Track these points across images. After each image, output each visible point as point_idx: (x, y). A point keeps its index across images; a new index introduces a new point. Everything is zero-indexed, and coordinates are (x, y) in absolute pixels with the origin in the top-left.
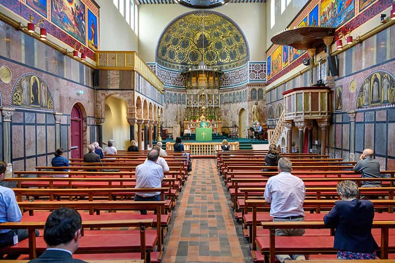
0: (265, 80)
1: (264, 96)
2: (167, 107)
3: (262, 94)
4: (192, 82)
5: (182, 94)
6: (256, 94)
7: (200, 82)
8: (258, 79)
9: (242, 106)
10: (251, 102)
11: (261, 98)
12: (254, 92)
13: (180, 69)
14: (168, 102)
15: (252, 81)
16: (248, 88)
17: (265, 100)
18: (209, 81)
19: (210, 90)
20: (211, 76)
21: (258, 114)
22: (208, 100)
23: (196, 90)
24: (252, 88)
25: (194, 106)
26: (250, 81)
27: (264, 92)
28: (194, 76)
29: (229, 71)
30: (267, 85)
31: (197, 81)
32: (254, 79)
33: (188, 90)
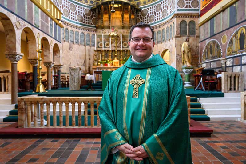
0: (198, 10)
1: (196, 31)
2: (70, 49)
3: (194, 28)
4: (104, 19)
5: (91, 34)
6: (186, 28)
7: (113, 20)
8: (188, 8)
9: (165, 46)
10: (179, 39)
11: (192, 33)
12: (183, 25)
13: (88, 4)
14: (73, 42)
15: (180, 10)
16: (175, 20)
17: (198, 37)
18: (124, 19)
19: (125, 30)
20: (126, 13)
21: (190, 54)
22: (123, 42)
23: (109, 30)
24: (181, 19)
25: (106, 49)
26: (178, 10)
27: (196, 25)
28: (106, 13)
29: (148, 6)
30: (200, 16)
31: (110, 19)
32: (184, 8)
33: (99, 30)
